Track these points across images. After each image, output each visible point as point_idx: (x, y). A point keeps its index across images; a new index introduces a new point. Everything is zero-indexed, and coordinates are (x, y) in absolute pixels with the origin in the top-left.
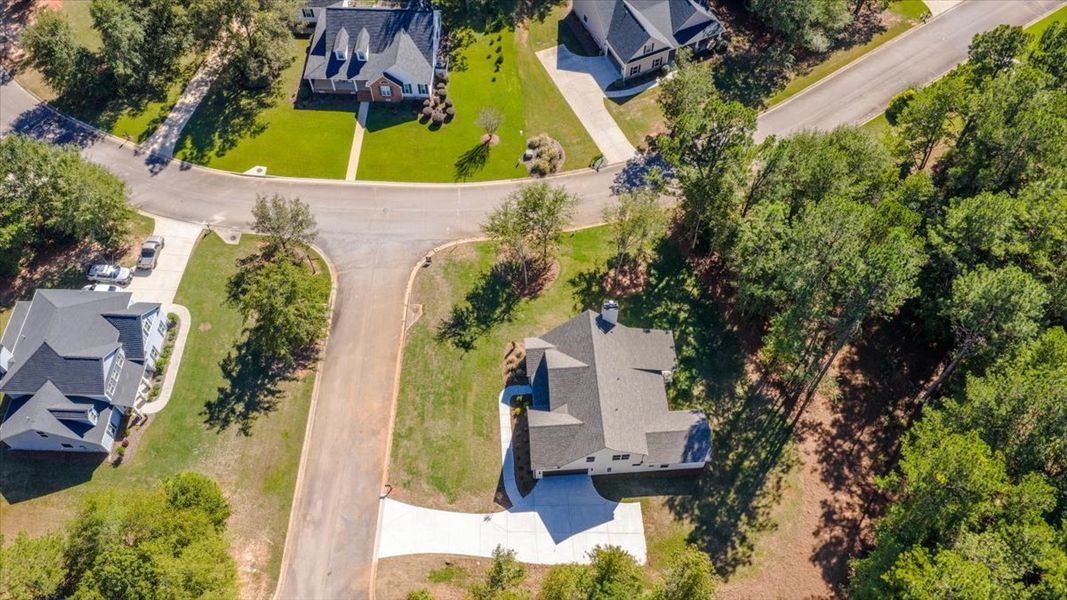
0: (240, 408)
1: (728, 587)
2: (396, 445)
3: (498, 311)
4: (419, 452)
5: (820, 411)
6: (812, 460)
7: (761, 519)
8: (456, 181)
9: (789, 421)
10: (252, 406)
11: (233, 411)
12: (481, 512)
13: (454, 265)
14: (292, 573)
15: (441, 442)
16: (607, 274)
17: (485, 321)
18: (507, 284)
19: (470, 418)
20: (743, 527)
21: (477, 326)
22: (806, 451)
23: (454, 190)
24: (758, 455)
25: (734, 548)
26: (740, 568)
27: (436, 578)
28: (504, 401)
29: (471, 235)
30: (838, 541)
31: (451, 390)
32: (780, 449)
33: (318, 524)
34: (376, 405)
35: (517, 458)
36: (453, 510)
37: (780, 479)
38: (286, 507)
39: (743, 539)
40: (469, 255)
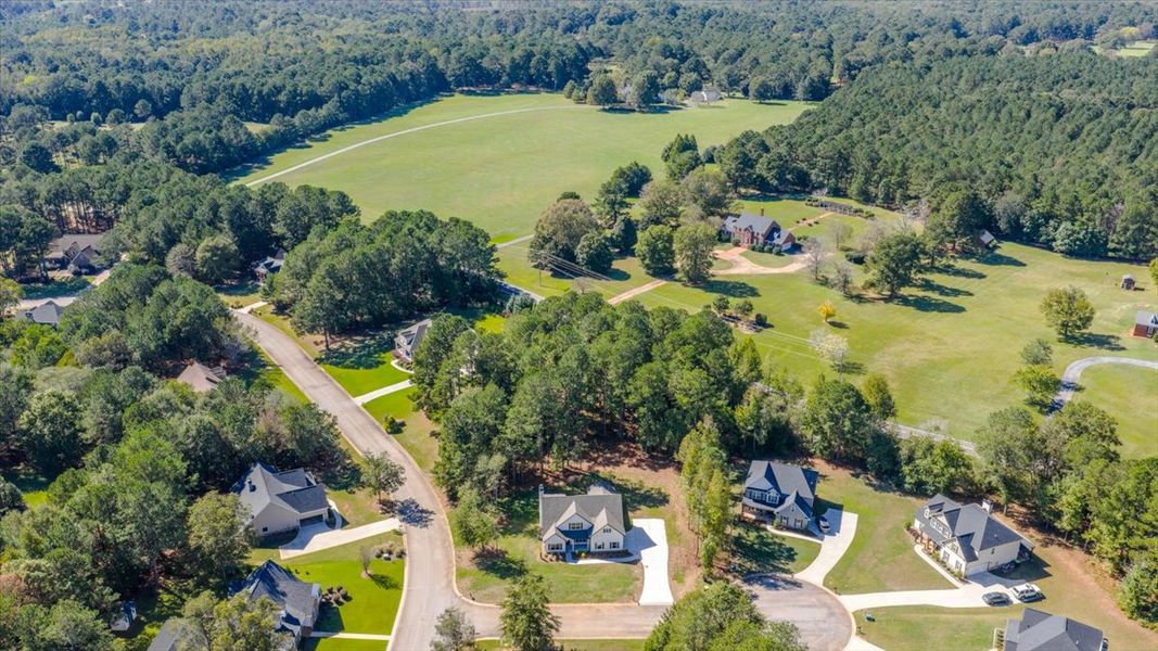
1: (671, 493)
2: (607, 601)
3: (514, 566)
5: (585, 466)
6: (609, 469)
7: (637, 486)
8: (402, 589)
9: (587, 474)
12: (643, 569)
13: (475, 586)
18: (495, 564)
19: (586, 576)
20: (642, 492)
22: (604, 471)
23: (409, 591)
25: (653, 494)
26: (663, 491)
27: (681, 581)
28: (576, 562)
29: (450, 582)
30: (647, 465)
31: (568, 582)
35: (611, 557)
36: (644, 578)
37: (618, 479)
39: (648, 491)
40: (467, 582)
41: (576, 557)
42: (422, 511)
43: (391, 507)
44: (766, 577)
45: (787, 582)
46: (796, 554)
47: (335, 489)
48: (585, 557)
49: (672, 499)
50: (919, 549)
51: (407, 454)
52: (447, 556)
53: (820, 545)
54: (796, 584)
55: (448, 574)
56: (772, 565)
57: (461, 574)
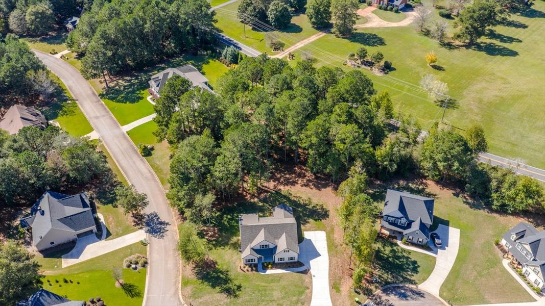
1: (330, 208)
3: (222, 276)
4: (288, 301)
5: (271, 185)
6: (287, 188)
7: (307, 202)
8: (143, 297)
9: (273, 192)
12: (312, 278)
13: (194, 295)
15: (283, 294)
16: (207, 239)
17: (227, 281)
18: (208, 273)
19: (272, 284)
20: (310, 207)
21: (229, 284)
22: (284, 189)
23: (148, 298)
24: (285, 202)
25: (318, 209)
26: (324, 207)
27: (338, 291)
28: (265, 272)
29: (177, 290)
30: (313, 184)
31: (259, 291)
32: (283, 195)
35: (289, 267)
36: (312, 287)
37: (294, 196)
39: (314, 207)
40: (189, 290)
41: (265, 268)
42: (161, 223)
43: (140, 220)
44: (399, 287)
45: (414, 292)
46: (419, 266)
47: (104, 204)
48: (271, 268)
49: (331, 213)
50: (505, 263)
51: (154, 173)
52: (176, 265)
53: (435, 258)
54: (420, 294)
55: (176, 281)
56: (402, 277)
57: (185, 283)
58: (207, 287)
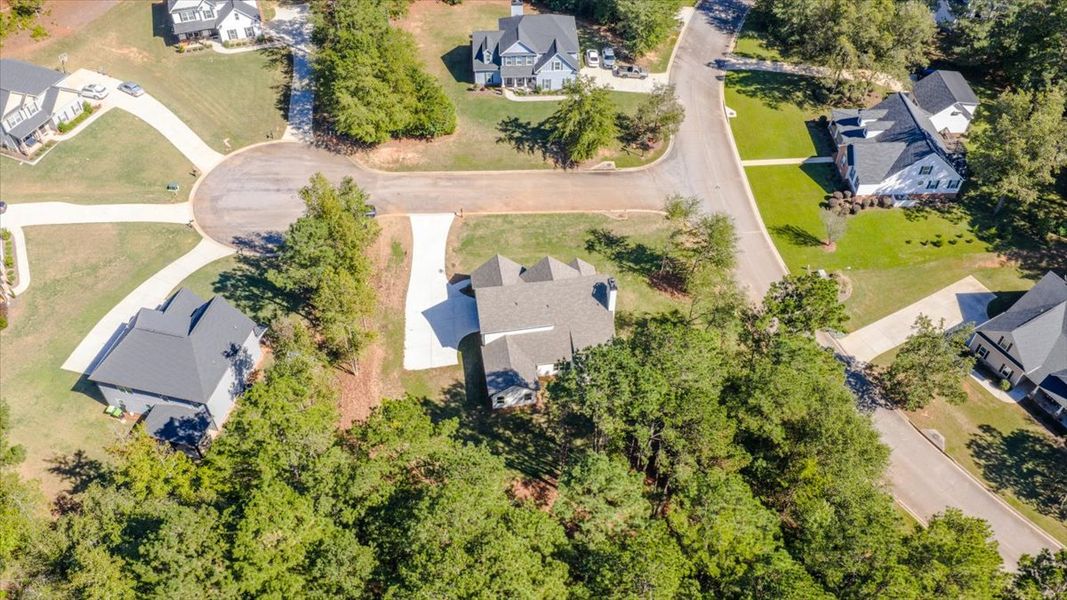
0: (517, 135)
2: (498, 216)
4: (493, 229)
8: (768, 228)
10: (519, 141)
11: (514, 132)
14: (400, 177)
15: (503, 241)
17: (619, 257)
23: (757, 228)
27: (395, 247)
31: (550, 243)
32: (516, 469)
33: (435, 185)
34: (530, 203)
36: (447, 251)
38: (446, 168)
54: (239, 242)
58: (653, 247)
